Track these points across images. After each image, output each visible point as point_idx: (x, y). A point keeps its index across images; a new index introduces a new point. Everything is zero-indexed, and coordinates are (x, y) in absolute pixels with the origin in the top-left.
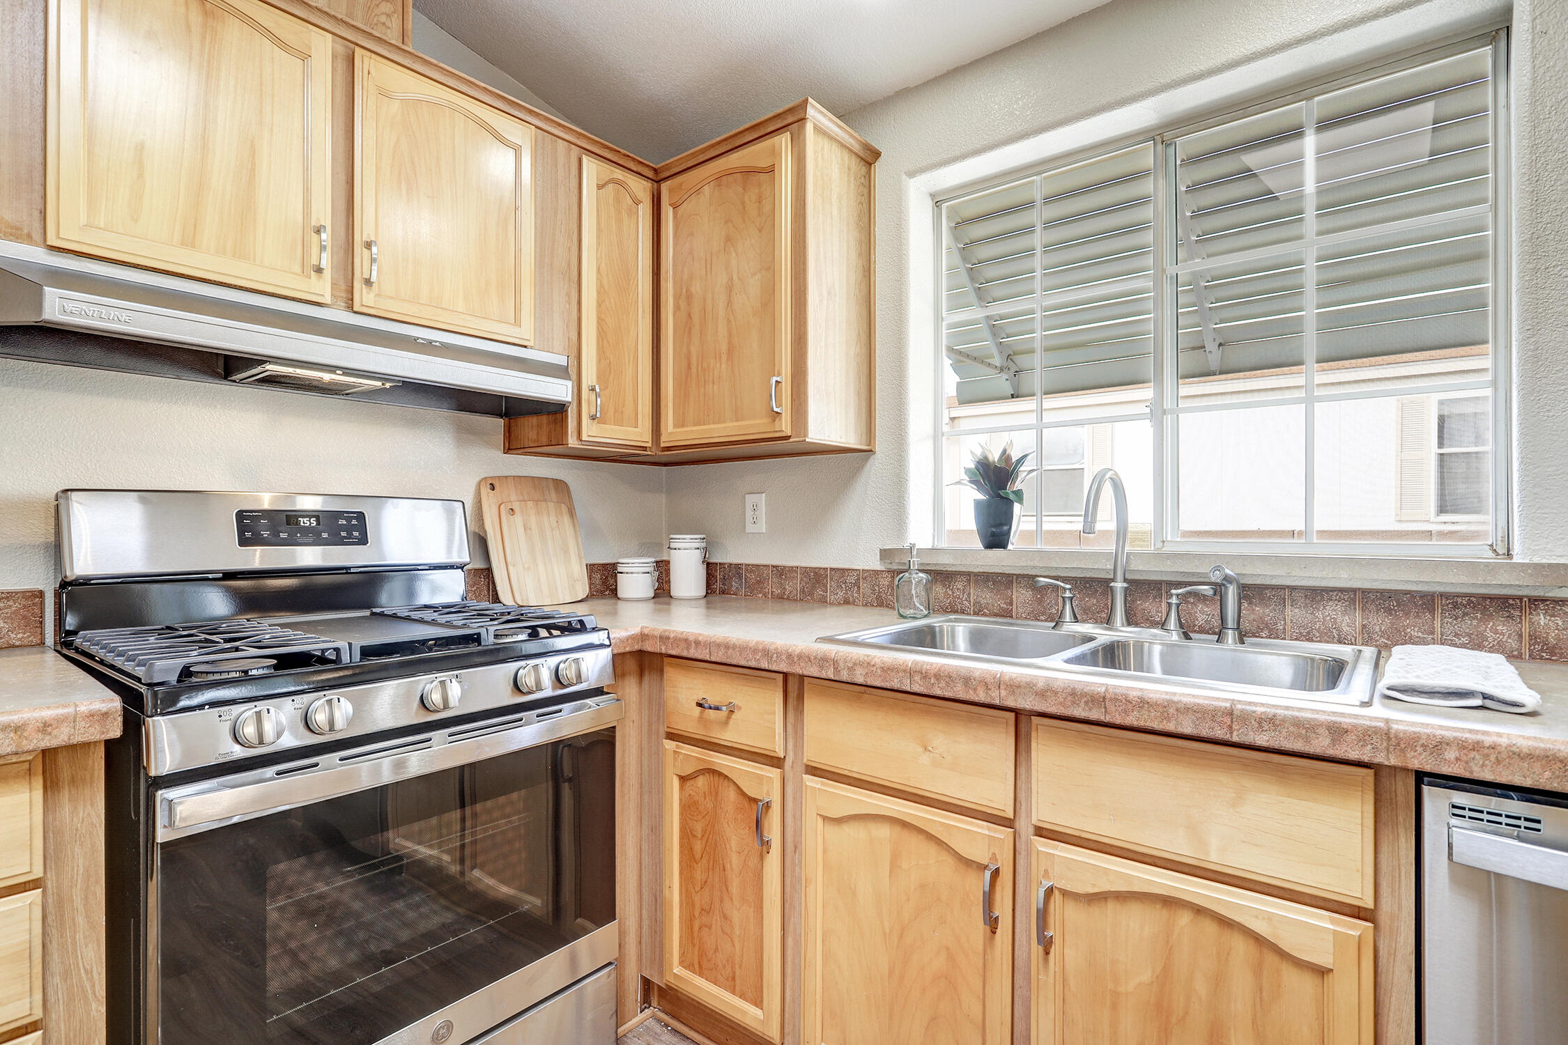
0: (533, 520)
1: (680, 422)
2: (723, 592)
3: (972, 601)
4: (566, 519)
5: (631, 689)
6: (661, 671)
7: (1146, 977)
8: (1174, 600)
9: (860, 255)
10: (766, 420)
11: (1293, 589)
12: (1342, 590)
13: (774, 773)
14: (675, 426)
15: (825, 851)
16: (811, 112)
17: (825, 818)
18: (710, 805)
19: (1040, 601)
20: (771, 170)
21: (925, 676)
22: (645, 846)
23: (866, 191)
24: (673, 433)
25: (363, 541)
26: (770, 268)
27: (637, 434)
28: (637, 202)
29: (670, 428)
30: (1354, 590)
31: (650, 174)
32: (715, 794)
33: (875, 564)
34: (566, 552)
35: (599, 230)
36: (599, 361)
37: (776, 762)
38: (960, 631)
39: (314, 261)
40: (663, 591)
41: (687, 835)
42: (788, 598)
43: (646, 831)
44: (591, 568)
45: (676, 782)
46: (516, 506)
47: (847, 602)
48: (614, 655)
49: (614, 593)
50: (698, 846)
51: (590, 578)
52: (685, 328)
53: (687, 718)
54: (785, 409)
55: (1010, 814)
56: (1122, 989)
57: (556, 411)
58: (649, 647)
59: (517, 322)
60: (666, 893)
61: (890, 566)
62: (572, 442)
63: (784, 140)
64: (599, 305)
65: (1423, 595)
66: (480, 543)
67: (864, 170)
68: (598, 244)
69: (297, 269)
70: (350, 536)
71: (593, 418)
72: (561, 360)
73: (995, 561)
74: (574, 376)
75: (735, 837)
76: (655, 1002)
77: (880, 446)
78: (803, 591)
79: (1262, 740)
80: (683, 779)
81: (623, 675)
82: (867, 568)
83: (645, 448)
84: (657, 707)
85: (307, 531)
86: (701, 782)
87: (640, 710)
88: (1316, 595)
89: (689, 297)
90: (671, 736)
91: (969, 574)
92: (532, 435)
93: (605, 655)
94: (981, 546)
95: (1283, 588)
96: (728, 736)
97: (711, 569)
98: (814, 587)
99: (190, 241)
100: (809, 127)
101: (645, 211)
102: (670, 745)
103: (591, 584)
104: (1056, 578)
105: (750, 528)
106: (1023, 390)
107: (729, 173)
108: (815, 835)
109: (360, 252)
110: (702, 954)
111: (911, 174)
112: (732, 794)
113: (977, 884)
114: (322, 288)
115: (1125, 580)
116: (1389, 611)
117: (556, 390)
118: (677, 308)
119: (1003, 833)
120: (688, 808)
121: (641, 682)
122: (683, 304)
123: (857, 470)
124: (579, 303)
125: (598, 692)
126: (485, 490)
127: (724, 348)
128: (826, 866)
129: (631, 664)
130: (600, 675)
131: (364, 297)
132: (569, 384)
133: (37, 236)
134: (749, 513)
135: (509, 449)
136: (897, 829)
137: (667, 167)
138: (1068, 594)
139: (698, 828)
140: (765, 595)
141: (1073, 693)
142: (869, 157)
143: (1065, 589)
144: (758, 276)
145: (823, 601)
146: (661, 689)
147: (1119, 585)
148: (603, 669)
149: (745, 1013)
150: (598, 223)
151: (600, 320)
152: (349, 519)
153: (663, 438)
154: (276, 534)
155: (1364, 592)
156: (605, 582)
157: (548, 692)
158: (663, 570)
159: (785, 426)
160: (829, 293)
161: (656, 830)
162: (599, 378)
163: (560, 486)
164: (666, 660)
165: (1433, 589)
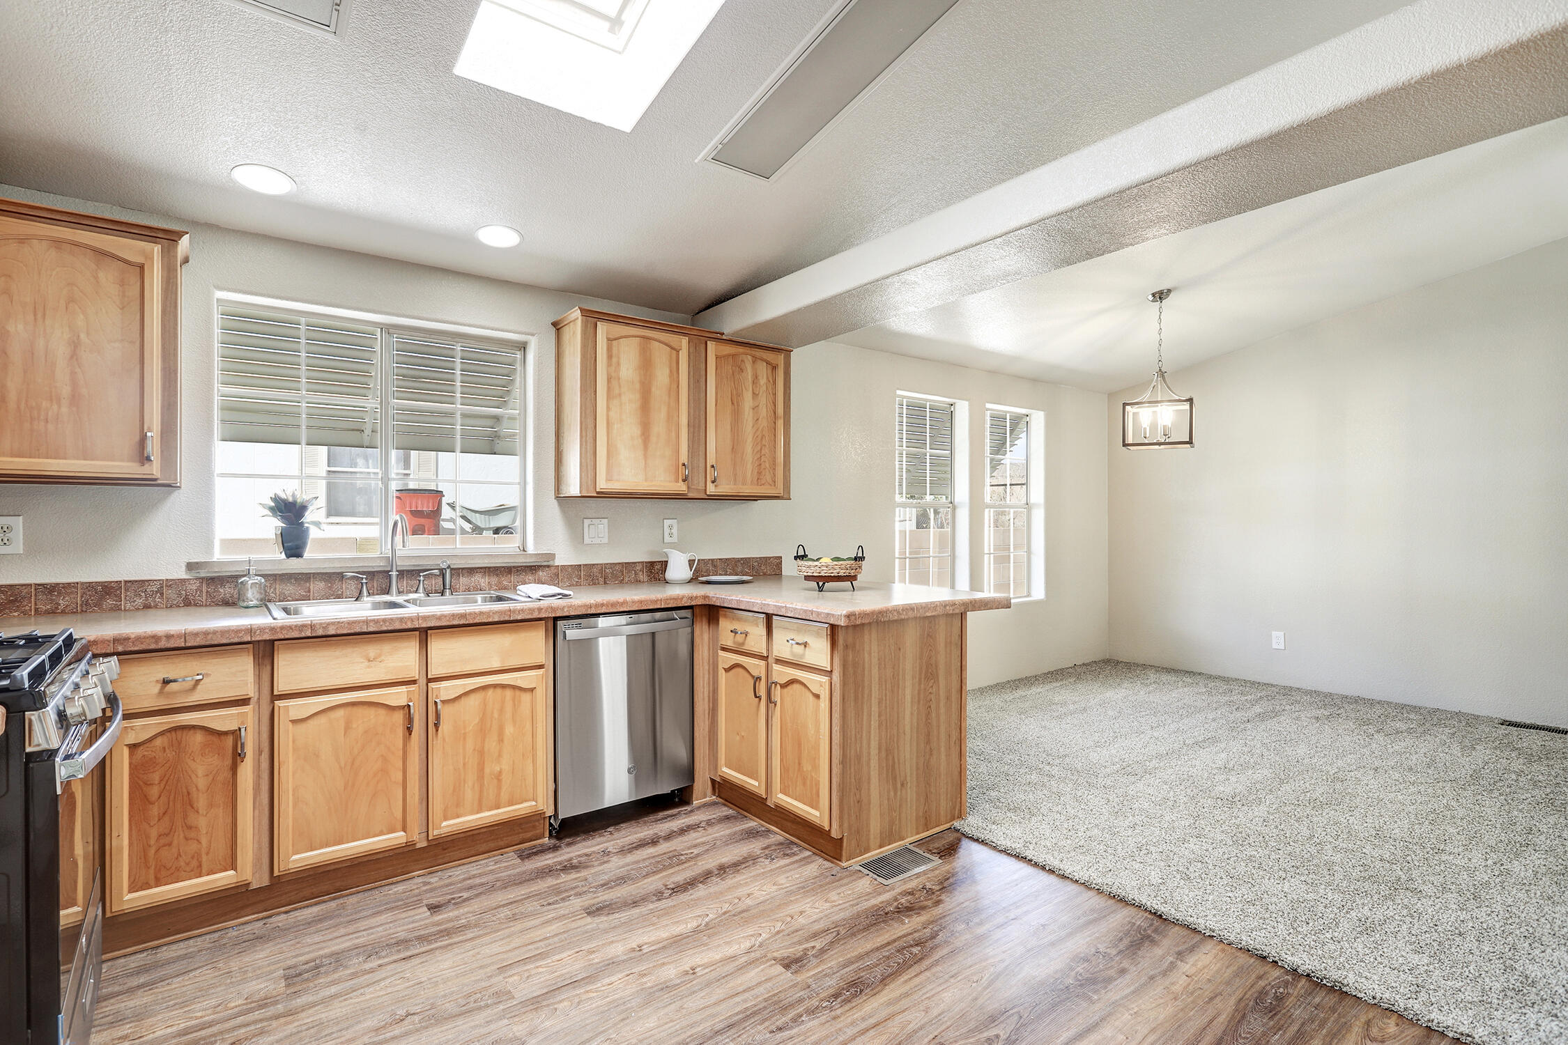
3: (278, 593)
7: (476, 721)
8: (422, 578)
11: (463, 569)
12: (481, 568)
13: (245, 709)
15: (294, 741)
17: (296, 721)
18: (171, 755)
19: (330, 588)
30: (485, 568)
32: (177, 743)
33: (182, 574)
37: (248, 701)
42: (63, 612)
45: (126, 751)
47: (147, 607)
50: (150, 792)
54: (157, 458)
55: (416, 678)
56: (467, 731)
58: (98, 650)
61: (198, 575)
65: (508, 568)
73: (294, 565)
75: (202, 768)
78: (86, 604)
79: (519, 618)
80: (137, 746)
82: (171, 578)
86: (160, 741)
88: (471, 571)
94: (283, 556)
96: (194, 698)
98: (101, 599)
104: (357, 573)
108: (291, 731)
110: (160, 869)
113: (399, 717)
115: (397, 571)
116: (497, 575)
119: (414, 687)
128: (294, 750)
136: (351, 708)
138: (364, 581)
139: (151, 778)
140: (25, 613)
141: (453, 615)
143: (362, 578)
145: (115, 609)
147: (394, 573)
155: (489, 568)
159: (156, 471)
165: (512, 565)
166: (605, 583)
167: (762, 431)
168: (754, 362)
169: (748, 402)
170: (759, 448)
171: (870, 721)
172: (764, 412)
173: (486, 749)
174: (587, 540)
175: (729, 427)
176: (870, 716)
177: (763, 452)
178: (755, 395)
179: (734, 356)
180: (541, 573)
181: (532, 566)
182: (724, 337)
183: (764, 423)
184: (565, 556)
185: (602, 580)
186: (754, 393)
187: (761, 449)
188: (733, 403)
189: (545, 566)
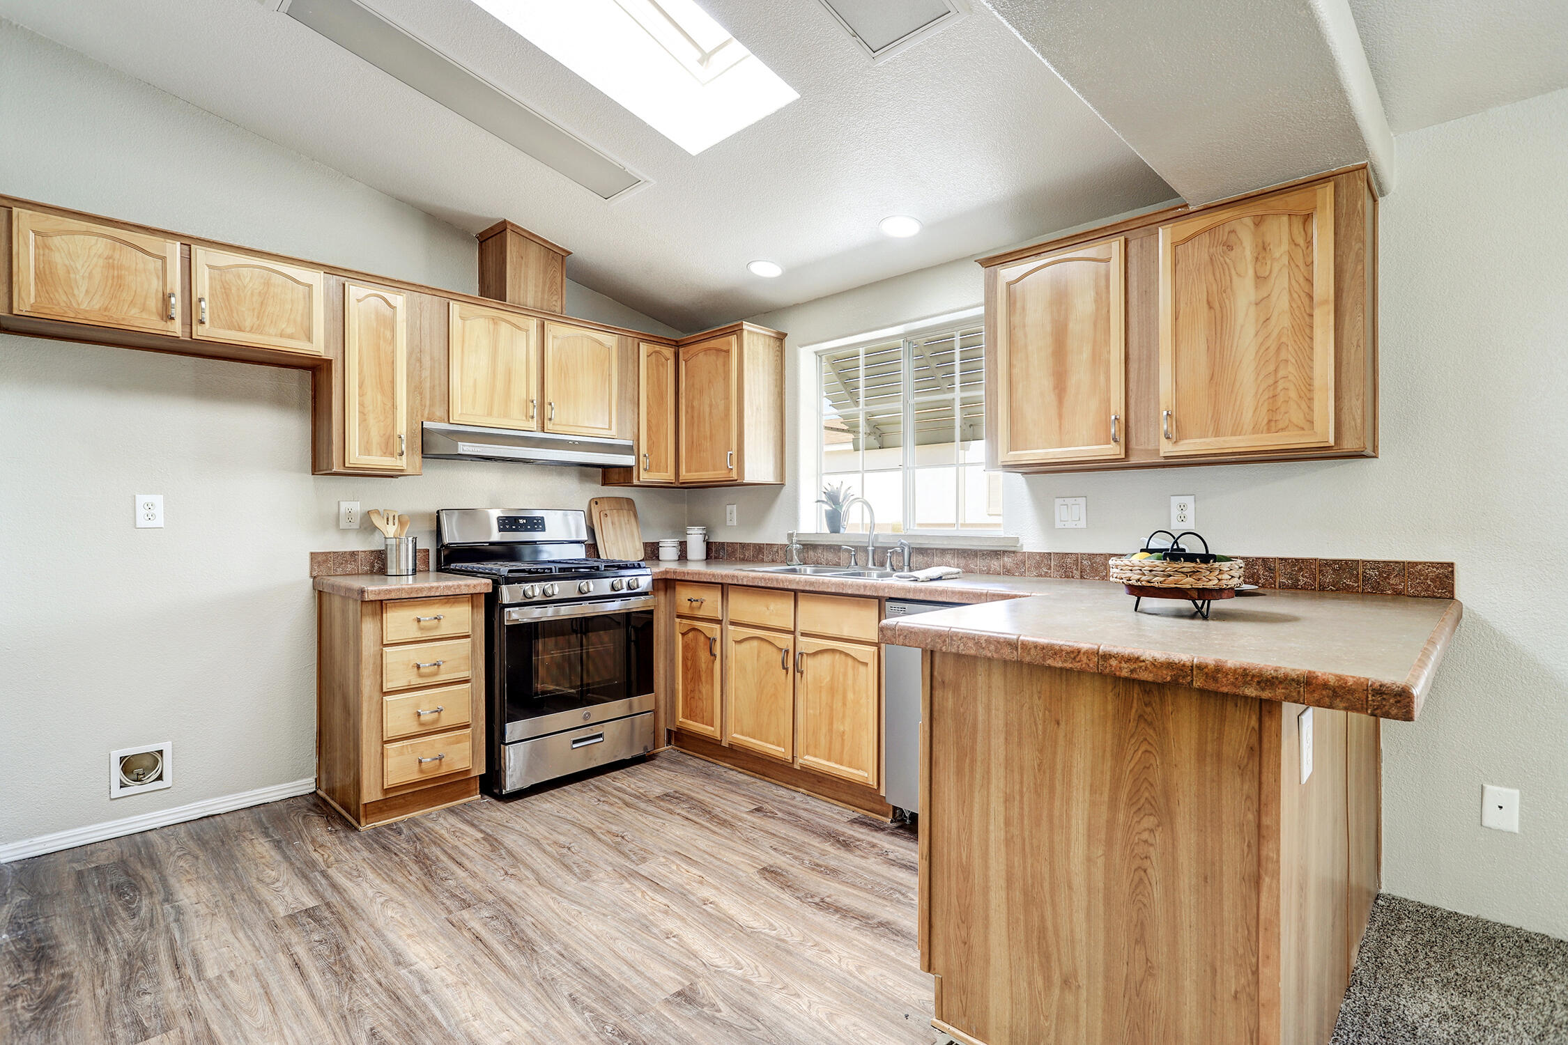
0: (616, 519)
1: (688, 471)
2: (716, 558)
4: (633, 519)
5: (661, 597)
6: (675, 588)
7: (828, 680)
8: (889, 554)
9: (776, 386)
10: (727, 472)
12: (951, 549)
13: (717, 627)
14: (687, 472)
15: (736, 654)
16: (744, 327)
17: (736, 642)
18: (694, 644)
20: (728, 352)
21: (765, 580)
22: (668, 668)
23: (779, 354)
24: (685, 475)
25: (544, 530)
26: (727, 397)
27: (667, 476)
28: (667, 360)
29: (684, 473)
30: (955, 549)
31: (674, 343)
32: (696, 639)
34: (633, 536)
35: (648, 377)
36: (648, 441)
37: (719, 622)
38: (809, 570)
39: (531, 414)
40: (683, 556)
41: (685, 659)
42: (746, 560)
43: (668, 661)
44: (646, 545)
45: (680, 636)
46: (608, 512)
47: (773, 561)
48: (653, 580)
49: (658, 558)
50: (689, 664)
51: (645, 550)
52: (690, 424)
53: (684, 608)
54: (734, 467)
55: (793, 629)
56: (822, 685)
57: (628, 469)
58: (668, 577)
59: (610, 428)
60: (676, 686)
61: (789, 542)
62: (635, 482)
63: (733, 338)
64: (648, 414)
66: (591, 531)
67: (778, 344)
68: (648, 383)
69: (524, 418)
70: (538, 527)
71: (645, 470)
72: (630, 443)
73: (835, 539)
74: (636, 454)
75: (703, 655)
76: (673, 742)
77: (787, 482)
78: (753, 556)
80: (683, 634)
81: (658, 590)
83: (672, 483)
84: (672, 604)
85: (522, 525)
86: (690, 635)
87: (666, 607)
89: (693, 407)
90: (679, 616)
91: (823, 545)
92: (616, 477)
93: (649, 579)
94: (828, 532)
95: (933, 549)
96: (701, 613)
97: (709, 545)
98: (758, 554)
99: (490, 414)
100: (745, 333)
101: (671, 363)
102: (678, 620)
103: (645, 553)
104: (849, 546)
105: (729, 523)
106: (885, 445)
107: (710, 349)
108: (732, 649)
109: (547, 407)
110: (691, 710)
111: (801, 346)
112: (702, 638)
113: (781, 657)
114: (534, 425)
115: (873, 546)
117: (628, 460)
118: (687, 412)
119: (791, 637)
120: (686, 647)
121: (666, 594)
122: (690, 411)
123: (777, 494)
124: (639, 414)
125: (646, 594)
126: (593, 505)
127: (708, 434)
128: (736, 660)
129: (661, 585)
130: (647, 588)
131: (549, 426)
132: (634, 457)
133: (446, 420)
134: (728, 515)
135: (603, 484)
136: (759, 641)
137: (682, 341)
138: (853, 553)
139: (689, 655)
140: (736, 558)
142: (781, 337)
143: (853, 551)
144: (723, 402)
145: (762, 561)
146: (675, 597)
147: (870, 548)
148: (649, 584)
149: (707, 729)
150: (648, 374)
151: (649, 421)
152: (538, 520)
153: (681, 478)
154: (511, 527)
156: (653, 552)
157: (625, 591)
158: (683, 547)
159: (734, 475)
160: (757, 409)
161: (672, 661)
162: (648, 450)
163: (630, 502)
164: (677, 583)
165: (980, 548)
166: (1082, 577)
167: (1279, 336)
168: (1257, 225)
169: (1244, 294)
170: (1272, 368)
171: (988, 823)
172: (1281, 302)
173: (834, 707)
174: (1058, 525)
175: (1203, 347)
176: (988, 815)
177: (1281, 373)
178: (1260, 279)
179: (1210, 230)
180: (1006, 559)
181: (996, 551)
182: (1192, 208)
183: (1282, 320)
184: (1033, 542)
185: (1077, 574)
186: (1257, 277)
187: (1276, 371)
188: (1211, 307)
189: (1010, 552)
